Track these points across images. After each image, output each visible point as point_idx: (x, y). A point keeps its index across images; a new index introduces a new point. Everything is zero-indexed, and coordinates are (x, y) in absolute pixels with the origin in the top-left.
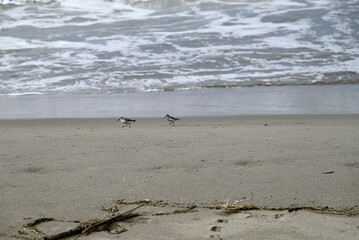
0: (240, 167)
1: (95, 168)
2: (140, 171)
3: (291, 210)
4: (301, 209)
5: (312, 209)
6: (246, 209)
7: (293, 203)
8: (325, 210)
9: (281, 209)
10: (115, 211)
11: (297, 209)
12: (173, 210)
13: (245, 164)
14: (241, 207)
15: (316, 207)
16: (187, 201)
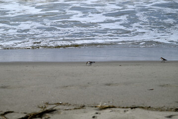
0: (107, 86)
1: (34, 87)
2: (57, 88)
3: (132, 108)
4: (137, 107)
5: (143, 108)
6: (109, 107)
7: (133, 104)
8: (149, 108)
9: (127, 108)
10: (44, 108)
11: (135, 108)
12: (74, 107)
13: (109, 85)
14: (107, 106)
15: (144, 107)
16: (81, 103)
